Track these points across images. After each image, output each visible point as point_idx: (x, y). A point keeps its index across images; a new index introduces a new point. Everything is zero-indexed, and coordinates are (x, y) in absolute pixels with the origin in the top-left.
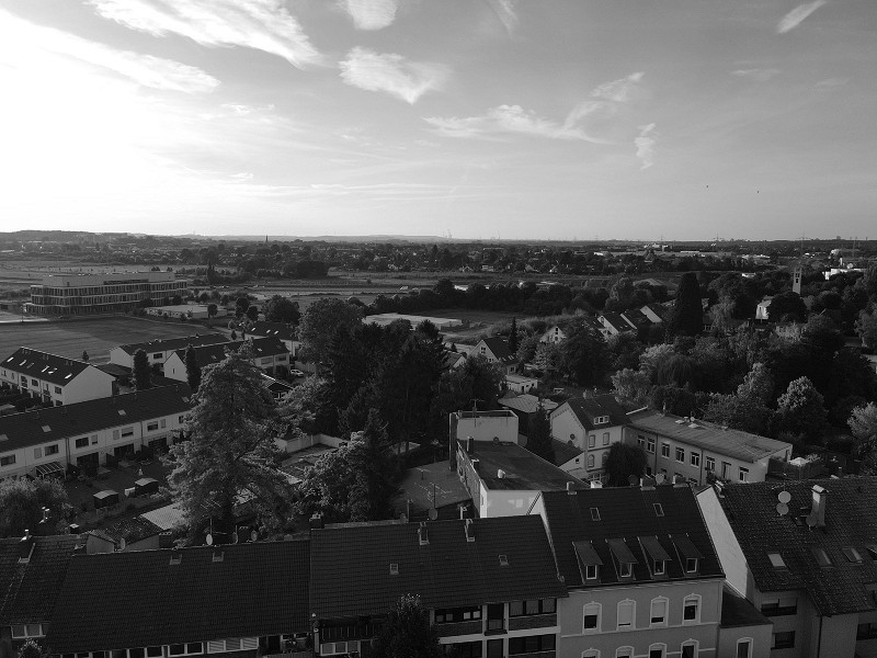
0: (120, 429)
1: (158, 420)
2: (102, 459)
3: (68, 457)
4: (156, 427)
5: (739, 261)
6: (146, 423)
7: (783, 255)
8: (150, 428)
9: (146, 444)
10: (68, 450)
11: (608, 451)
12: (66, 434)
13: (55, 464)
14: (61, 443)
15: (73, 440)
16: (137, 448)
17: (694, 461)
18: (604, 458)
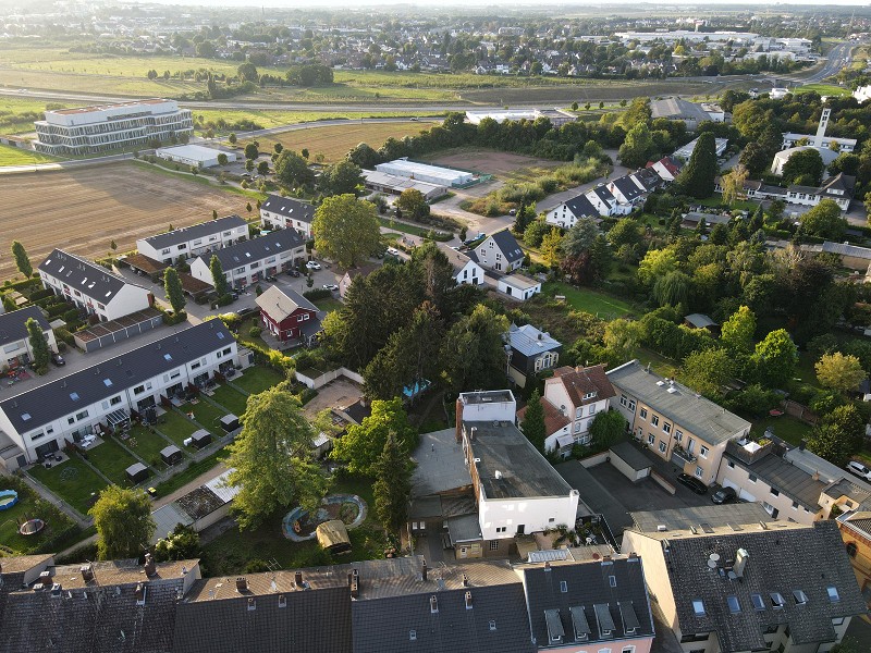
0: (169, 373)
1: (199, 360)
2: (157, 400)
3: (130, 403)
4: (198, 365)
5: (775, 60)
6: (189, 364)
7: (828, 36)
8: (193, 367)
9: (192, 381)
10: (129, 398)
11: (593, 418)
12: (125, 387)
13: (120, 412)
14: (122, 394)
15: (131, 390)
16: (185, 385)
17: (666, 428)
18: (589, 424)
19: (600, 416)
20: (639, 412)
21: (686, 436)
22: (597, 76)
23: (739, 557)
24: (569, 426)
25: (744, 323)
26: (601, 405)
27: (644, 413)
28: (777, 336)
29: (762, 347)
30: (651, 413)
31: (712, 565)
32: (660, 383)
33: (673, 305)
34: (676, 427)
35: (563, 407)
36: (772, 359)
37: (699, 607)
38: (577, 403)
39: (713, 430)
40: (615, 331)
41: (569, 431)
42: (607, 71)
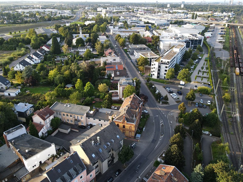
5: (64, 16)
7: (75, 9)
11: (51, 121)
17: (71, 116)
18: (50, 124)
19: (52, 120)
20: (62, 115)
21: (76, 116)
22: (14, 23)
23: (98, 139)
24: (44, 127)
25: (80, 83)
26: (52, 117)
27: (64, 115)
28: (88, 84)
29: (86, 88)
30: (65, 114)
31: (93, 144)
32: (65, 105)
33: (61, 84)
34: (73, 115)
35: (41, 122)
36: (89, 90)
37: (93, 155)
38: (44, 119)
39: (82, 112)
40: (48, 96)
41: (45, 128)
42: (18, 21)
